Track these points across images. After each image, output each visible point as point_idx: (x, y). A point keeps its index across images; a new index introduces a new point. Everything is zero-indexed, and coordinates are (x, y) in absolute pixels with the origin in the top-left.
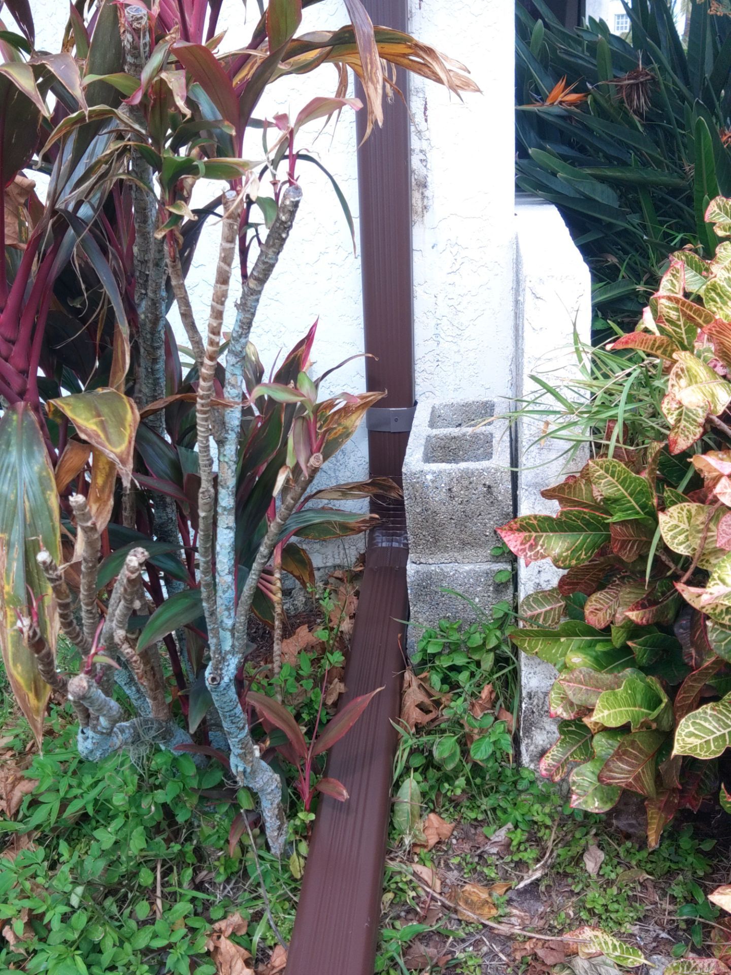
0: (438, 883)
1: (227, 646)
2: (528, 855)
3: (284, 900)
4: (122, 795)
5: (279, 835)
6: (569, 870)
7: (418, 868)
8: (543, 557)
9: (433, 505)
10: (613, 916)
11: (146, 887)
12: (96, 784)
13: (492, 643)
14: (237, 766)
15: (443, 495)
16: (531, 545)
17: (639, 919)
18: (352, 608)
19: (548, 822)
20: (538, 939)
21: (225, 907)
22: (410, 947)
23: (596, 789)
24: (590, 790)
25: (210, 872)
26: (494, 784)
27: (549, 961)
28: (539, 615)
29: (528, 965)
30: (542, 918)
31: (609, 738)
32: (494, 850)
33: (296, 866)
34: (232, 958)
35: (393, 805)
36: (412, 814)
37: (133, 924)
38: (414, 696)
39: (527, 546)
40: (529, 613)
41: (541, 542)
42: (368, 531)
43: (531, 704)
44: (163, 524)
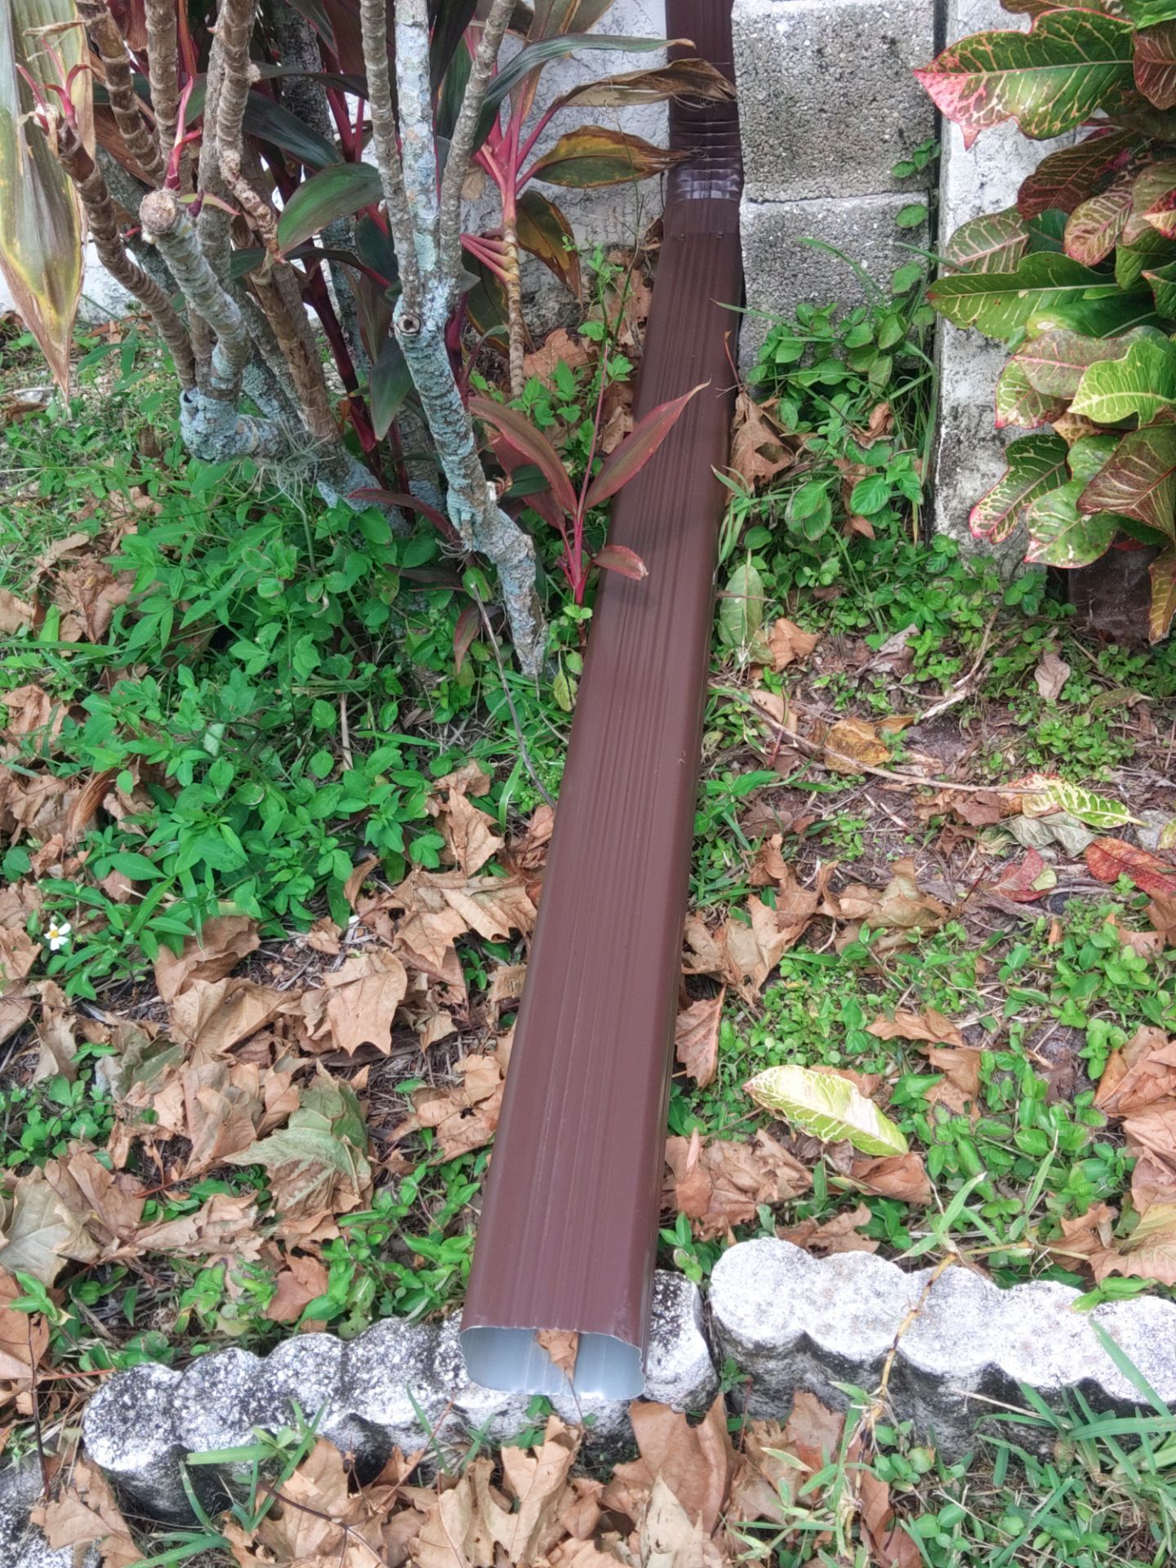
0: (793, 718)
1: (428, 263)
2: (943, 668)
3: (547, 745)
4: (273, 581)
5: (535, 643)
6: (1010, 693)
7: (761, 696)
8: (1002, 118)
9: (789, 85)
10: (1082, 756)
11: (324, 731)
12: (227, 575)
13: (889, 339)
14: (459, 512)
15: (808, 64)
16: (980, 99)
17: (1124, 761)
18: (644, 308)
19: (978, 622)
20: (956, 791)
21: (453, 760)
22: (748, 810)
23: (1071, 531)
24: (1061, 534)
25: (426, 709)
26: (886, 570)
27: (976, 820)
28: (980, 260)
29: (940, 828)
30: (963, 766)
31: (1098, 448)
32: (886, 667)
33: (564, 691)
34: (469, 821)
35: (719, 602)
36: (749, 620)
37: (308, 785)
38: (752, 434)
39: (972, 100)
40: (963, 259)
41: (998, 91)
42: (666, 173)
43: (957, 427)
44: (298, 86)
